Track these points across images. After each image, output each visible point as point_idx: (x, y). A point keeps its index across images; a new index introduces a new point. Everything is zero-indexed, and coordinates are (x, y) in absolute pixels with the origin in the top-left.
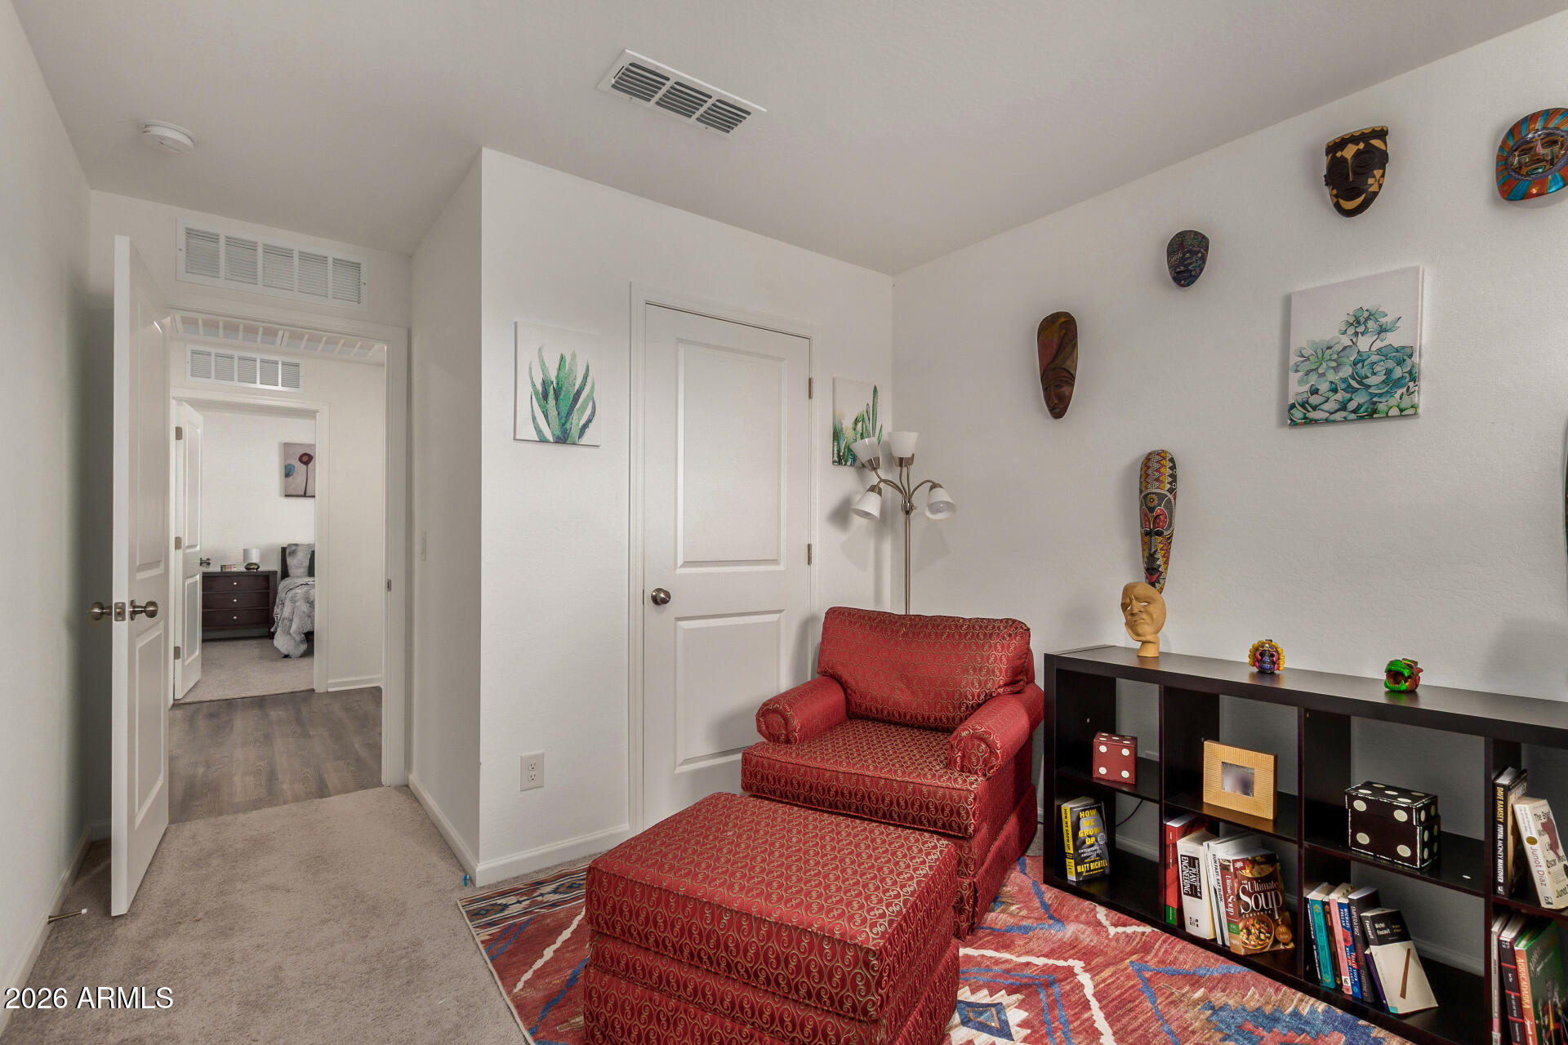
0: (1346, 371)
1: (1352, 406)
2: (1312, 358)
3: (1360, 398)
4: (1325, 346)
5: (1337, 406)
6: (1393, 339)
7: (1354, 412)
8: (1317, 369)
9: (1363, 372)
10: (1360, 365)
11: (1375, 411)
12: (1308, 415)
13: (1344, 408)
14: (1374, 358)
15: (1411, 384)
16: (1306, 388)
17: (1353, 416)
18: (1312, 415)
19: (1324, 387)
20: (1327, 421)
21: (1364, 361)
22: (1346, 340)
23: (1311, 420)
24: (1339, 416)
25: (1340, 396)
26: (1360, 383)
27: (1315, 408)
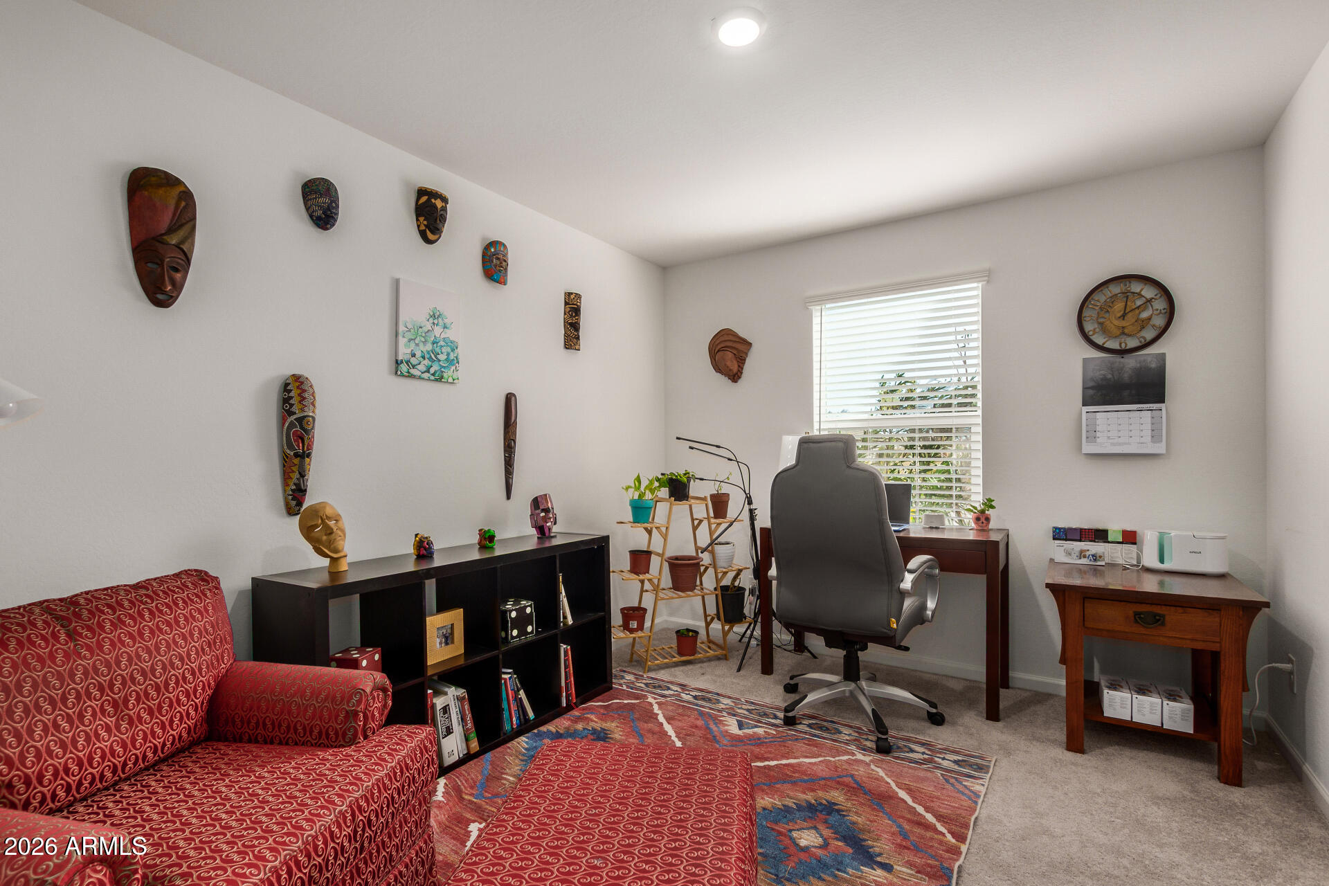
0: (429, 347)
1: (432, 370)
2: (412, 330)
3: (435, 368)
4: (419, 325)
5: (425, 369)
6: (449, 334)
7: (433, 375)
8: (414, 339)
9: (438, 350)
10: (435, 345)
11: (442, 377)
12: (410, 371)
13: (428, 371)
14: (442, 343)
15: (457, 365)
16: (409, 351)
17: (432, 378)
18: (413, 371)
19: (418, 354)
20: (420, 378)
21: (437, 343)
22: (428, 326)
23: (412, 375)
24: (426, 375)
25: (426, 362)
26: (436, 357)
27: (414, 367)
